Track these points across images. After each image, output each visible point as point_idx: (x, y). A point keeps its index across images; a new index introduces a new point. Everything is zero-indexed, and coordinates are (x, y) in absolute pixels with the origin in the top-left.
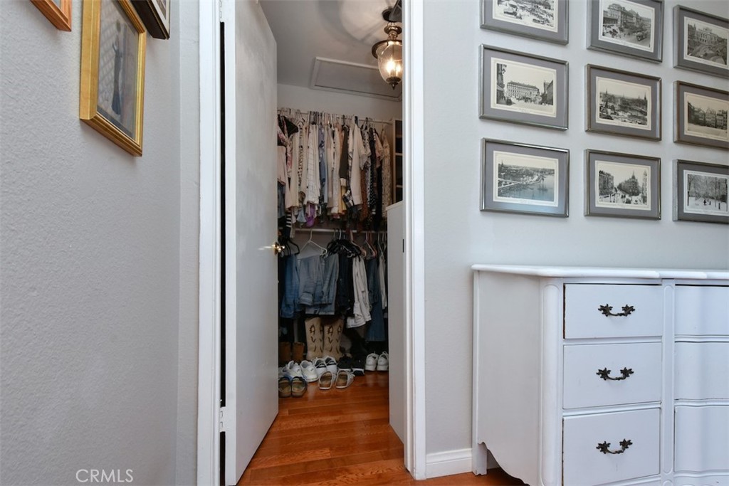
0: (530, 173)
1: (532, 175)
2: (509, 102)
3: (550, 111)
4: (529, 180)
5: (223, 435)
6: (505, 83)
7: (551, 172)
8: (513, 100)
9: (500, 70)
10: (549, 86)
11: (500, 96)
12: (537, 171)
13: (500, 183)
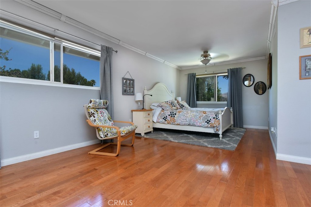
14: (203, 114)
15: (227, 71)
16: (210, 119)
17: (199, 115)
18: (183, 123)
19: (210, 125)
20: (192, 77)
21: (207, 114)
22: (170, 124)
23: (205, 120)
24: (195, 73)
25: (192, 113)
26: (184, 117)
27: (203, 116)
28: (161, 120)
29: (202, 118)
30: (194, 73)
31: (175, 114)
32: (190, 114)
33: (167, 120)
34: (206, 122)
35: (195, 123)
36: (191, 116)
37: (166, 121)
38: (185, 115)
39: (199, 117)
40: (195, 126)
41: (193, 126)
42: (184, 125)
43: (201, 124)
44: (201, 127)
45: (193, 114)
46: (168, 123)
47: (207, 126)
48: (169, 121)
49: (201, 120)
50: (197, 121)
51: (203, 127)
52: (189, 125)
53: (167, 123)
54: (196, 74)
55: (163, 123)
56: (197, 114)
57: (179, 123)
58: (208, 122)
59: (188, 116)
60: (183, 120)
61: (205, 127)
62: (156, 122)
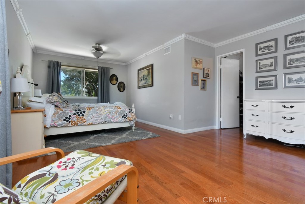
0: (267, 81)
1: (267, 82)
2: (262, 69)
3: (273, 68)
4: (266, 83)
5: (221, 122)
6: (261, 65)
7: (273, 80)
8: (263, 68)
9: (260, 63)
10: (272, 63)
11: (260, 68)
12: (269, 80)
13: (259, 84)
14: (118, 109)
15: (97, 68)
16: (127, 114)
17: (115, 111)
18: (98, 122)
19: (127, 119)
20: (56, 66)
21: (122, 109)
22: (77, 125)
23: (121, 115)
24: (61, 62)
25: (106, 109)
26: (97, 115)
27: (118, 111)
28: (60, 122)
29: (118, 113)
30: (59, 61)
31: (84, 112)
32: (104, 111)
33: (72, 121)
34: (123, 117)
35: (111, 120)
36: (105, 112)
37: (70, 122)
38: (99, 112)
39: (115, 113)
40: (112, 123)
41: (109, 123)
42: (98, 124)
43: (118, 120)
44: (118, 122)
45: (108, 110)
46: (74, 125)
47: (124, 121)
48: (74, 122)
49: (118, 116)
50: (113, 117)
51: (120, 122)
52: (105, 123)
53: (71, 126)
54: (62, 64)
55: (64, 126)
56: (112, 110)
57: (91, 123)
58: (125, 116)
59: (101, 112)
60: (97, 117)
61: (123, 122)
62: (49, 127)
